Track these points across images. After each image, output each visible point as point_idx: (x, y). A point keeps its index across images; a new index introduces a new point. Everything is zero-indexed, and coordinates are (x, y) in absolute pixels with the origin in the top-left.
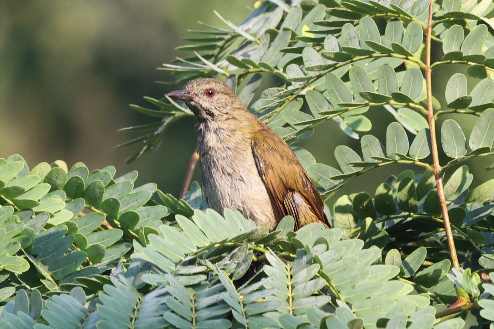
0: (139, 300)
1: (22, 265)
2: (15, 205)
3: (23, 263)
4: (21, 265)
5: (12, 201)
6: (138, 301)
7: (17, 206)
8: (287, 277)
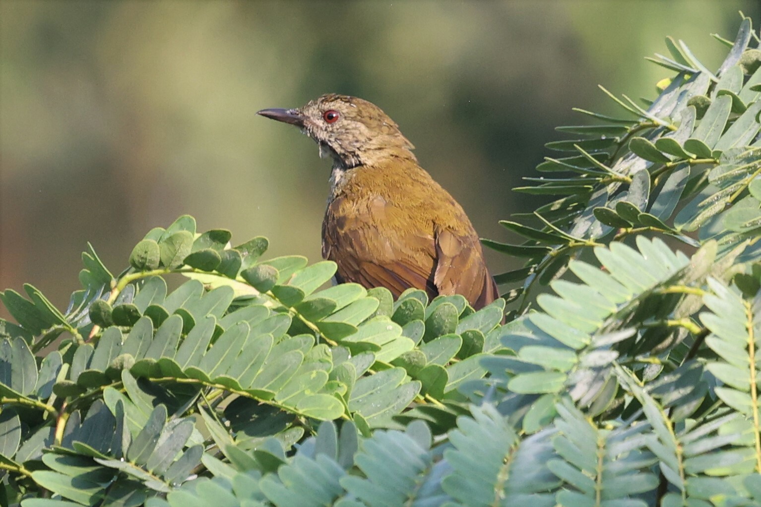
0: (515, 444)
1: (332, 408)
2: (321, 331)
3: (333, 405)
4: (330, 408)
5: (317, 324)
6: (513, 446)
7: (323, 333)
8: (747, 316)
